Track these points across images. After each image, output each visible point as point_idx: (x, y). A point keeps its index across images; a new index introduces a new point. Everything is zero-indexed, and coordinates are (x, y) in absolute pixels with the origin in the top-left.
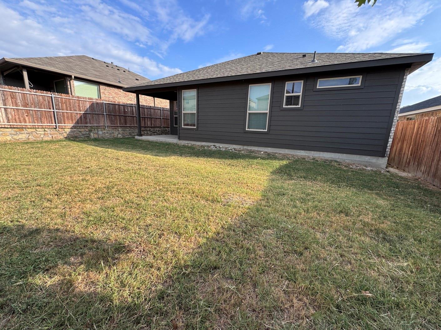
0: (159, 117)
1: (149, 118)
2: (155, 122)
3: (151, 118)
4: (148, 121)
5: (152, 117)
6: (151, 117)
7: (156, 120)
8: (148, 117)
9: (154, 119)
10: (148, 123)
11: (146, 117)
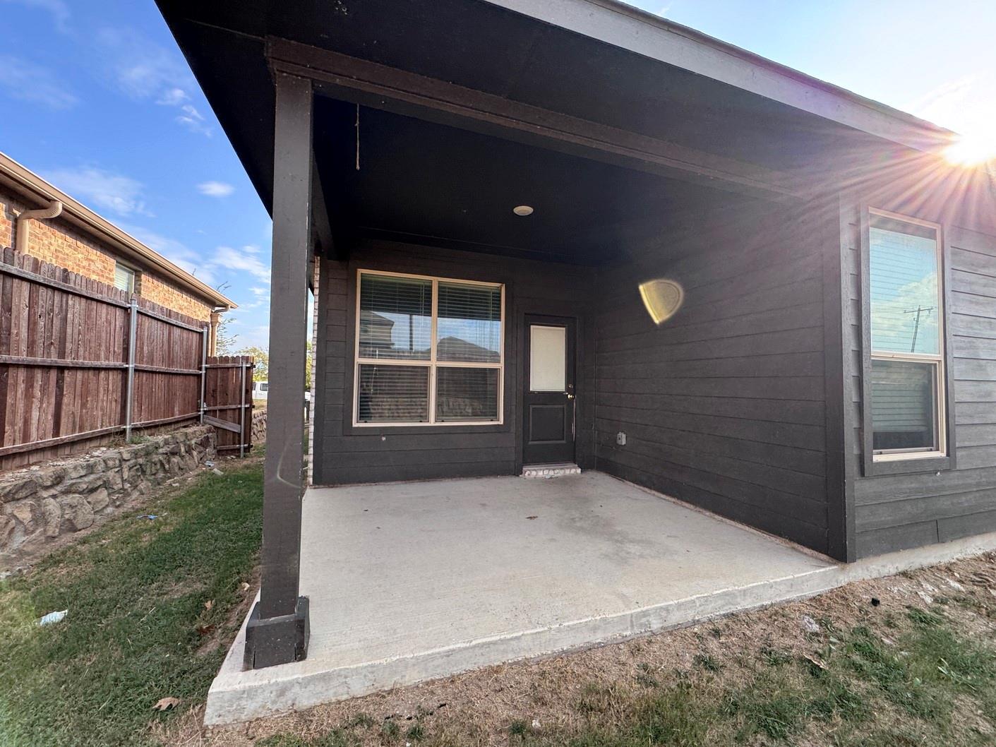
0: (112, 363)
1: (46, 368)
2: (83, 405)
3: (61, 369)
4: (29, 396)
5: (68, 361)
6: (61, 362)
7: (92, 386)
8: (39, 359)
9: (79, 374)
10: (35, 414)
11: (24, 357)
